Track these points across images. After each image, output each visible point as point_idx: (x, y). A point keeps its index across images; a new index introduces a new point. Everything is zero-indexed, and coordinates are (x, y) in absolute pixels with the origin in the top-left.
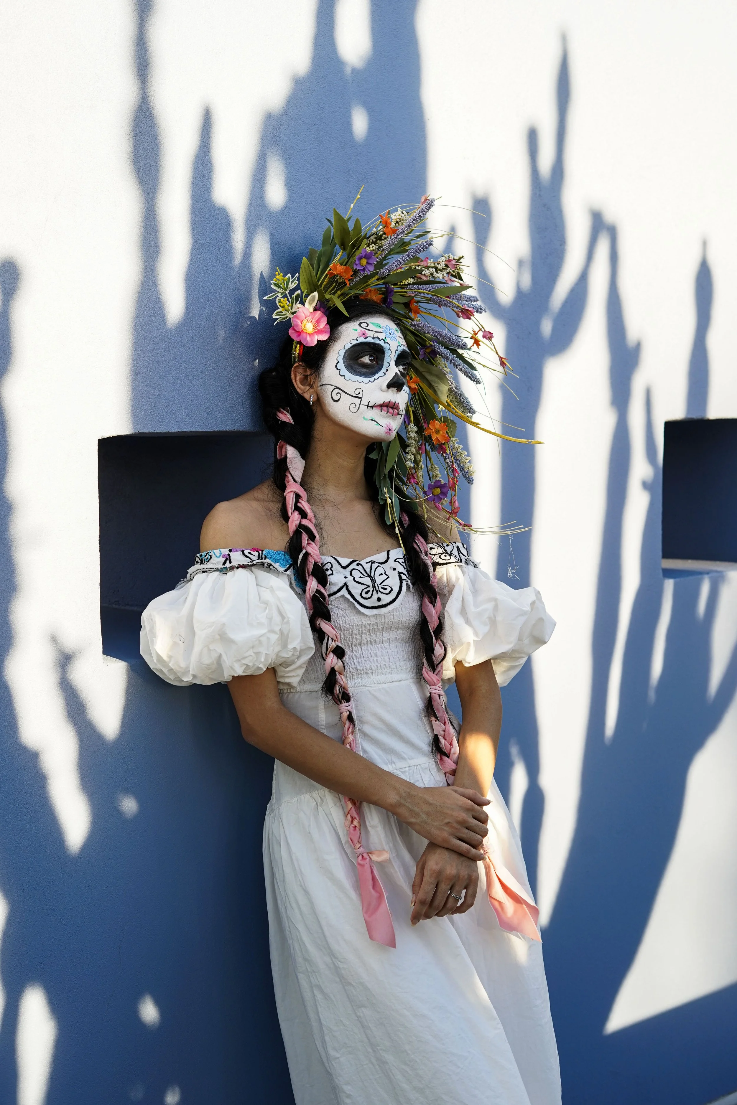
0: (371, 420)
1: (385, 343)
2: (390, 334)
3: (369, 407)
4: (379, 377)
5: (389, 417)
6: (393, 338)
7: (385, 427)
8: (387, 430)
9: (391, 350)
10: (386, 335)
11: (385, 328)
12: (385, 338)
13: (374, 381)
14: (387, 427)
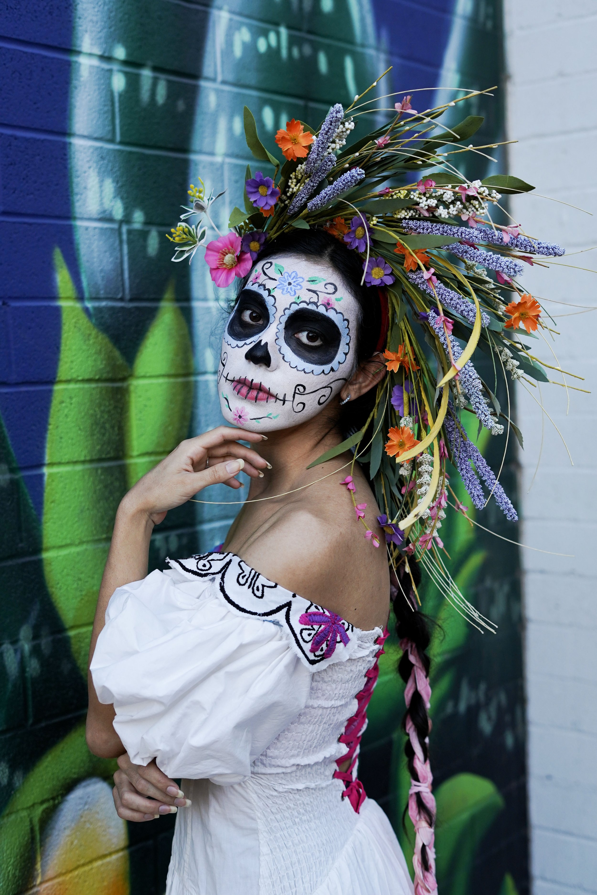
0: (226, 398)
1: (269, 295)
2: (290, 284)
3: (229, 380)
4: (252, 342)
5: (243, 399)
6: (289, 290)
7: (234, 412)
8: (236, 417)
9: (275, 307)
10: (279, 285)
11: (286, 275)
12: (274, 289)
13: (242, 347)
14: (236, 412)
